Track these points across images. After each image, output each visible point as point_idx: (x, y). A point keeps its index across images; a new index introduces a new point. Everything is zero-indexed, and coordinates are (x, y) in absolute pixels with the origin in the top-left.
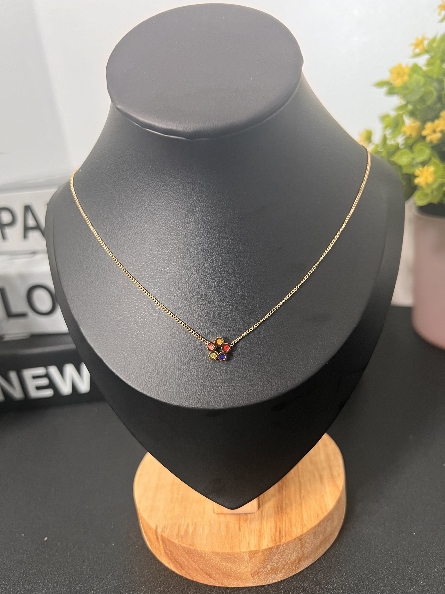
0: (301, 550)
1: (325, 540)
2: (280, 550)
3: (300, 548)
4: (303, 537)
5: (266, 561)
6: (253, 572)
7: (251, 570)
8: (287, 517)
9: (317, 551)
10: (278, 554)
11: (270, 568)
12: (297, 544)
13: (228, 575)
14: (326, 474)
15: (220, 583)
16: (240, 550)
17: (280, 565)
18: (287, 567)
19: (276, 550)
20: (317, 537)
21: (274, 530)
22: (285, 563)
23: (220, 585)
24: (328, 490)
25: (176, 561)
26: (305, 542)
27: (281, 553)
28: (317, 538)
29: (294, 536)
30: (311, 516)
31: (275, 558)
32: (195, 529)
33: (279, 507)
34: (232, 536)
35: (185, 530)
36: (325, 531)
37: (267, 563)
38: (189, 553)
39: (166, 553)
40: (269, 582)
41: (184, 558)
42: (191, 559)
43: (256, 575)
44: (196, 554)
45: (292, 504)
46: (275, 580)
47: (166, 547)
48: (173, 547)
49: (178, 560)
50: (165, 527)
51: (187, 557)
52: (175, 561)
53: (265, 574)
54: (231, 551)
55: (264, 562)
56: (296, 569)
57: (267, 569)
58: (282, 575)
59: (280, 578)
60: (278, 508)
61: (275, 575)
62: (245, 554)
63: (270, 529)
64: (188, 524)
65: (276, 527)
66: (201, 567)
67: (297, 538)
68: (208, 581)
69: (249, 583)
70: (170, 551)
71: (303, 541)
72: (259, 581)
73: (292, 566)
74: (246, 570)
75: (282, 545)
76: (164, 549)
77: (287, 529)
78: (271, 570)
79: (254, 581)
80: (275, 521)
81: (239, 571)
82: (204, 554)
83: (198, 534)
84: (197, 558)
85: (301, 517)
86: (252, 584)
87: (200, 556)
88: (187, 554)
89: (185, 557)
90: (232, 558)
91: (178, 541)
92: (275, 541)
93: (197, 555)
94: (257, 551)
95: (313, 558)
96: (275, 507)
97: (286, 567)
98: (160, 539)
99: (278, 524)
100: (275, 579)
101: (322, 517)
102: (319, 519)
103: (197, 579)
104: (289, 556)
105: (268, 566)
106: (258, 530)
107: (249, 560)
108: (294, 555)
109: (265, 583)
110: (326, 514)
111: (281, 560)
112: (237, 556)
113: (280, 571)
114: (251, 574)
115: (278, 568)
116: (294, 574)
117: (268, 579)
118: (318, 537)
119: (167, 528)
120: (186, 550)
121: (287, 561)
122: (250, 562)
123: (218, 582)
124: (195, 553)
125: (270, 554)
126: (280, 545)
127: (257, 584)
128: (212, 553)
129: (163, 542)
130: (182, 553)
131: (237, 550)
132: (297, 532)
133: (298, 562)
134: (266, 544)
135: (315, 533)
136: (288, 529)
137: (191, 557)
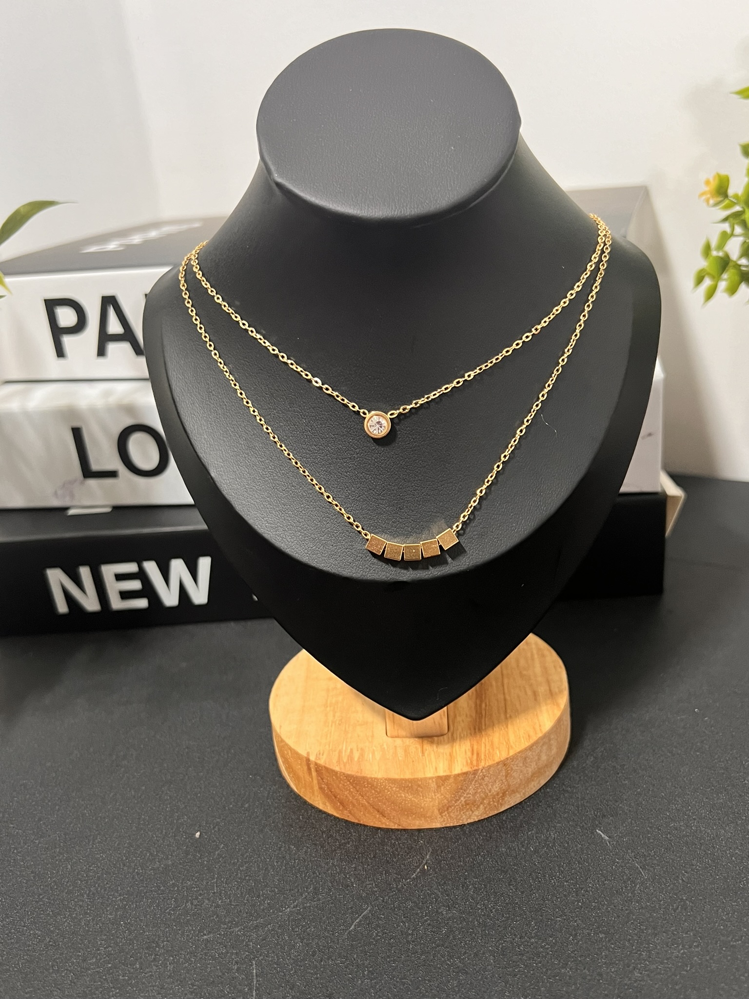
0: (507, 780)
1: (538, 773)
2: (478, 777)
3: (504, 778)
4: (508, 761)
5: (459, 792)
6: (440, 806)
7: (439, 803)
8: (487, 740)
9: (528, 786)
10: (476, 781)
11: (465, 802)
12: (501, 771)
13: (409, 811)
14: (542, 689)
15: (396, 823)
16: (424, 773)
17: (477, 797)
18: (488, 802)
19: (473, 776)
20: (527, 765)
21: (469, 754)
22: (484, 796)
23: (396, 827)
24: (544, 708)
25: (336, 797)
26: (512, 769)
27: (480, 781)
28: (528, 767)
29: (497, 760)
30: (520, 738)
31: (471, 787)
32: (362, 755)
33: (477, 727)
34: (413, 762)
35: (348, 756)
36: (539, 759)
37: (460, 793)
38: (356, 784)
39: (321, 788)
40: (463, 820)
41: (348, 792)
42: (358, 792)
43: (445, 812)
44: (366, 783)
45: (493, 725)
46: (470, 819)
47: (322, 779)
48: (333, 777)
49: (338, 797)
50: (320, 754)
51: (352, 790)
52: (333, 798)
53: (457, 808)
54: (413, 777)
55: (456, 792)
56: (499, 805)
57: (460, 802)
58: (481, 812)
59: (478, 816)
60: (475, 729)
61: (471, 812)
62: (430, 781)
63: (464, 752)
64: (352, 750)
65: (473, 750)
66: (371, 802)
67: (500, 762)
68: (380, 822)
69: (435, 822)
70: (327, 784)
71: (508, 767)
72: (449, 820)
73: (493, 801)
74: (431, 804)
75: (480, 771)
76: (318, 784)
77: (487, 752)
78: (465, 804)
79: (442, 820)
80: (471, 744)
81: (423, 804)
82: (375, 783)
83: (367, 760)
84: (367, 789)
85: (506, 739)
86: (439, 825)
87: (370, 786)
88: (353, 786)
89: (350, 790)
90: (413, 786)
91: (341, 769)
92: (472, 764)
93: (366, 786)
94: (447, 776)
95: (522, 793)
96: (470, 729)
97: (485, 801)
98: (312, 770)
99: (475, 747)
100: (470, 817)
101: (534, 739)
102: (531, 740)
103: (364, 820)
104: (490, 786)
105: (462, 799)
106: (448, 754)
107: (437, 790)
108: (497, 785)
109: (457, 823)
110: (540, 735)
111: (479, 790)
112: (420, 783)
113: (476, 806)
114: (439, 810)
115: (475, 802)
116: (496, 812)
117: (462, 817)
118: (529, 765)
119: (323, 755)
120: (351, 780)
121: (487, 794)
122: (438, 792)
123: (393, 822)
124: (364, 782)
125: (465, 781)
126: (477, 770)
127: (446, 824)
128: (387, 780)
129: (317, 774)
130: (346, 784)
131: (420, 775)
132: (500, 755)
133: (501, 797)
134: (459, 768)
135: (525, 759)
136: (489, 752)
137: (358, 789)
